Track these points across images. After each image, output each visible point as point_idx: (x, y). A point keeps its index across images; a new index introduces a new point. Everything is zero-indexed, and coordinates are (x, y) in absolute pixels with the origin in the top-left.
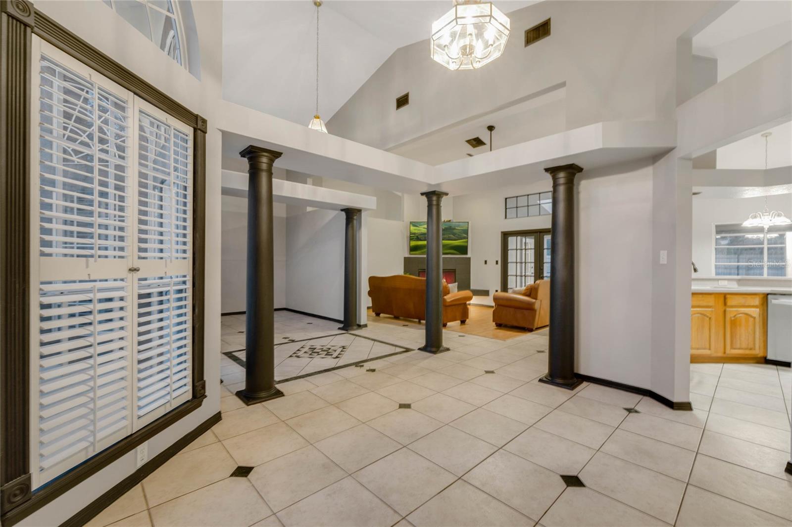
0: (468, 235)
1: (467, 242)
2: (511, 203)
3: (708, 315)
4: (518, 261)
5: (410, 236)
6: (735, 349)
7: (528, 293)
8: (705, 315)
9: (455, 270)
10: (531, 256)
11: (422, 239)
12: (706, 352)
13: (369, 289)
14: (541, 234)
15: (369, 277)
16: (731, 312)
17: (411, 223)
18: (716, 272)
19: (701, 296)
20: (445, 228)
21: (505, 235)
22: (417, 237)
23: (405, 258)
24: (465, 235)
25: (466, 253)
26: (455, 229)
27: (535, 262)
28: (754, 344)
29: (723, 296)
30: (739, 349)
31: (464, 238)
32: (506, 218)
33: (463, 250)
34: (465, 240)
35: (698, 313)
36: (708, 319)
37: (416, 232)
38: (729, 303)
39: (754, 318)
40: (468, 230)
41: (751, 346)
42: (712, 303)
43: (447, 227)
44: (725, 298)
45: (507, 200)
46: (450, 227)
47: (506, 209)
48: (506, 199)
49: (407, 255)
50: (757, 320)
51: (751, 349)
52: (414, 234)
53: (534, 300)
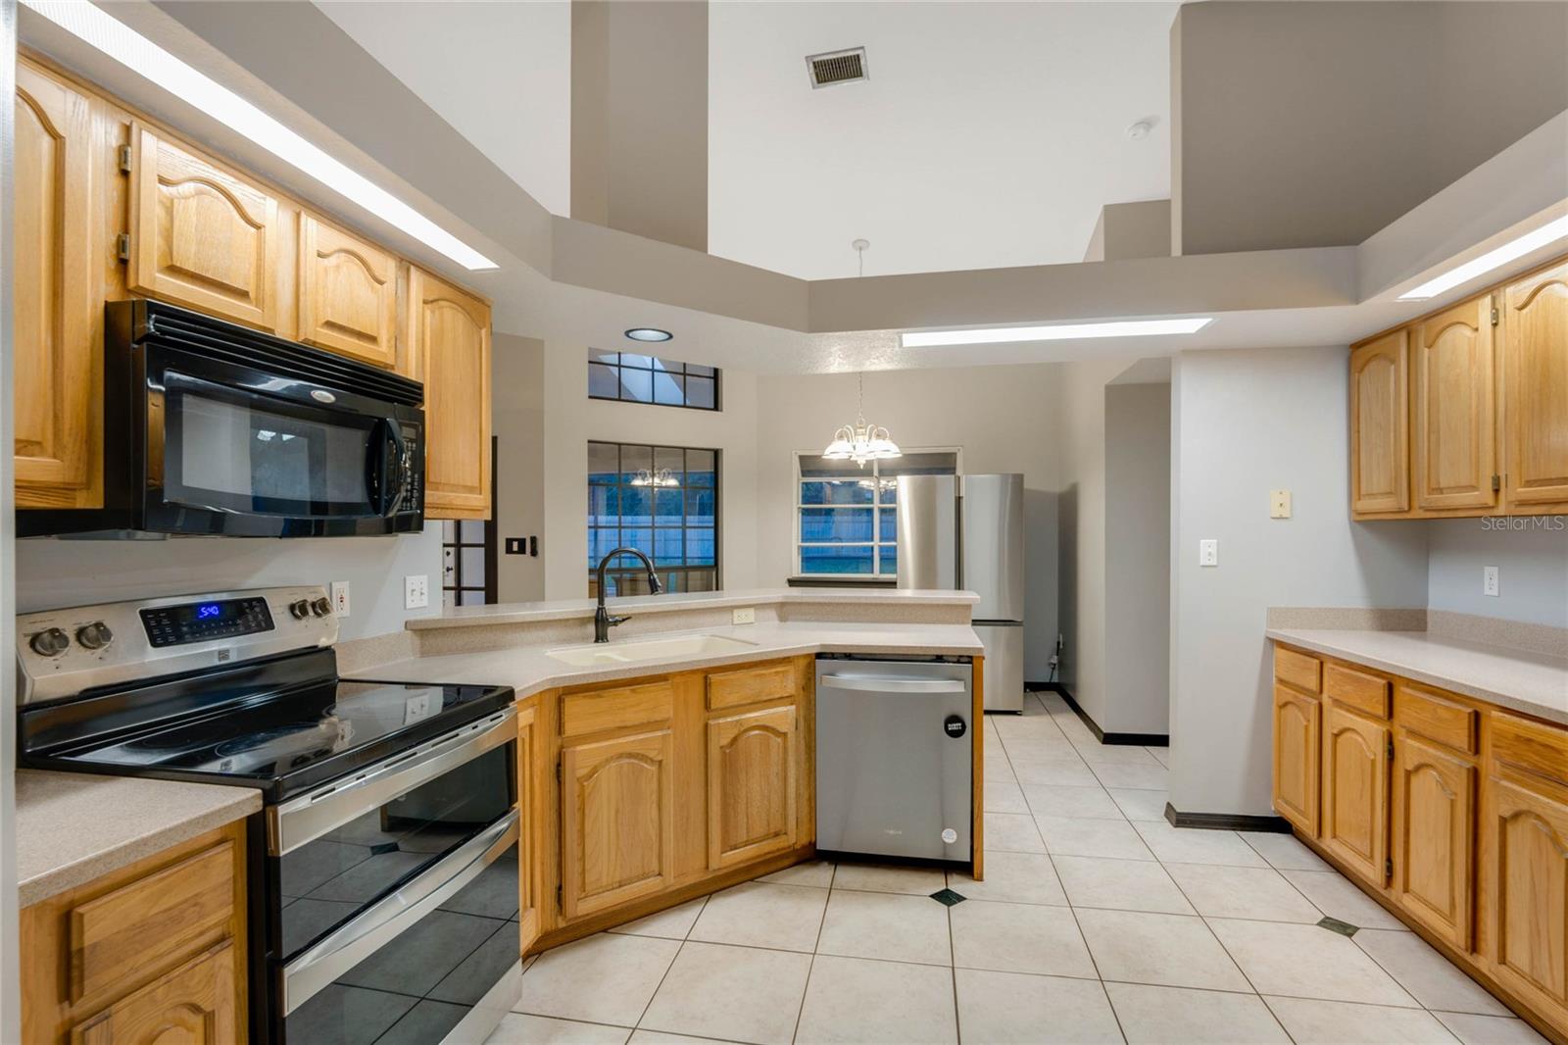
3: (652, 754)
6: (735, 848)
8: (643, 758)
12: (651, 886)
16: (724, 727)
18: (677, 590)
19: (627, 690)
28: (785, 817)
29: (700, 678)
30: (747, 844)
35: (620, 756)
36: (654, 768)
38: (721, 697)
39: (785, 735)
41: (776, 825)
42: (666, 710)
44: (707, 685)
50: (791, 736)
51: (777, 835)
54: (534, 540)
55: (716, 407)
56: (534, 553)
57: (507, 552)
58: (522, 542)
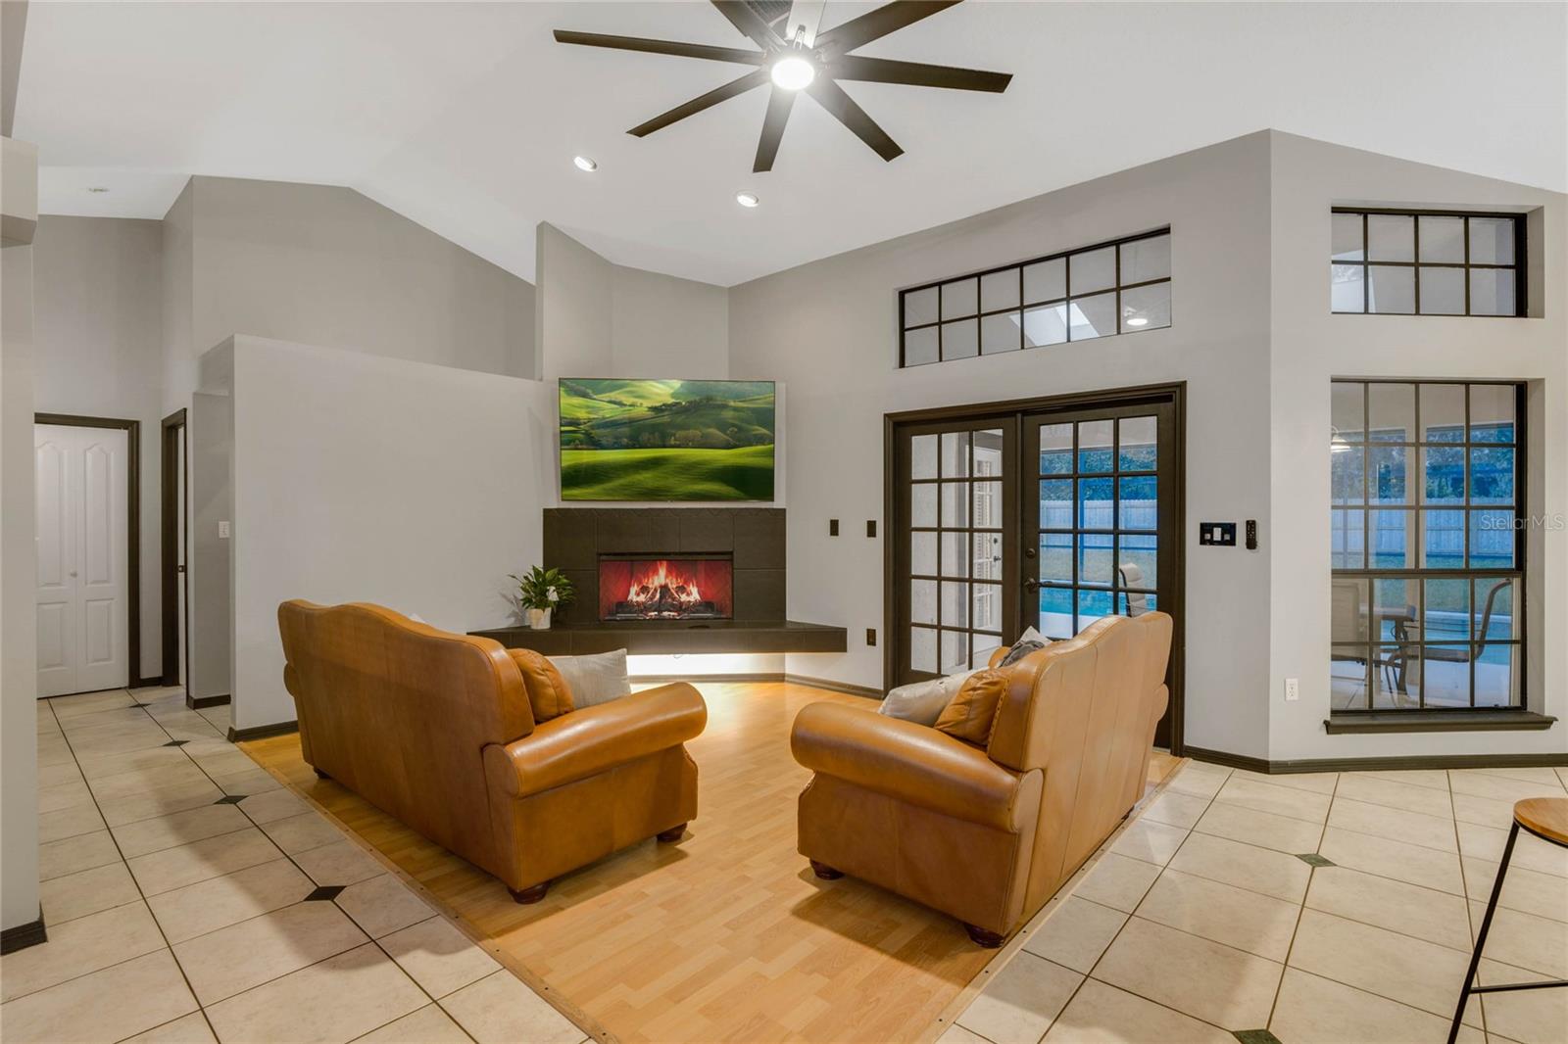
0: (773, 431)
1: (771, 454)
2: (922, 308)
4: (950, 521)
5: (561, 432)
7: (971, 728)
9: (731, 553)
10: (990, 505)
11: (604, 442)
13: (286, 662)
14: (1030, 420)
15: (278, 607)
17: (561, 382)
20: (691, 403)
21: (901, 429)
22: (587, 434)
23: (547, 512)
24: (763, 431)
25: (769, 495)
26: (725, 407)
27: (1006, 530)
31: (760, 440)
32: (902, 364)
33: (757, 481)
34: (760, 448)
37: (582, 415)
40: (772, 411)
43: (697, 398)
45: (907, 296)
46: (709, 399)
47: (903, 330)
48: (902, 294)
49: (555, 503)
52: (574, 422)
53: (1008, 779)
54: (1251, 526)
55: (1521, 311)
56: (1251, 544)
57: (1203, 542)
58: (1229, 529)
